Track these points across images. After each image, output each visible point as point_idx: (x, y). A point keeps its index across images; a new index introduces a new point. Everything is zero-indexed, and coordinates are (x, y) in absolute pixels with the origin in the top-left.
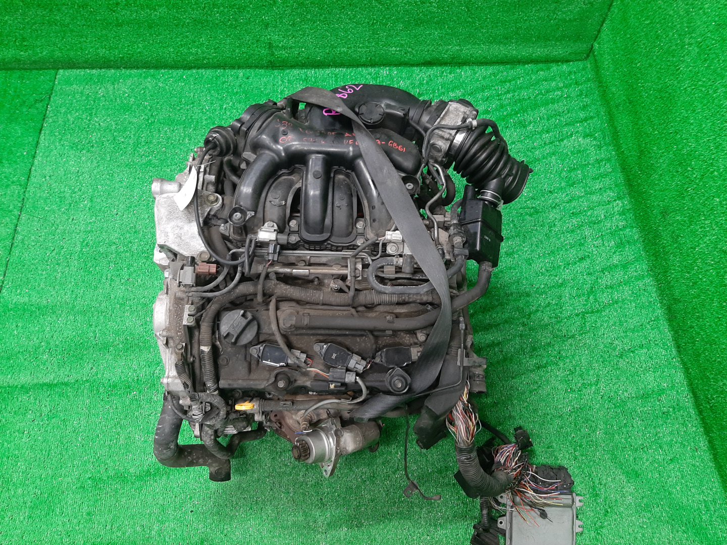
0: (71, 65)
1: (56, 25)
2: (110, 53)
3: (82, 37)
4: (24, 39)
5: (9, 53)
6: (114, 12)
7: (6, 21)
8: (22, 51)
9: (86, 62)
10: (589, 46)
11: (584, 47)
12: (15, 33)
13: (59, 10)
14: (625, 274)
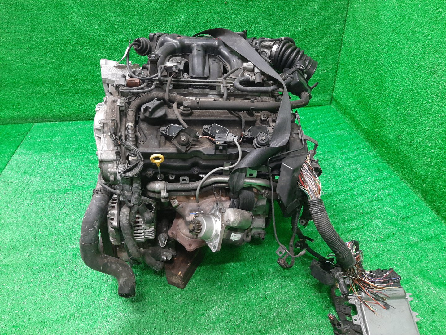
0: (43, 119)
1: (39, 94)
2: (68, 111)
3: (53, 101)
4: (19, 104)
5: (7, 113)
6: (74, 84)
7: (12, 93)
8: (16, 111)
9: (52, 117)
10: (331, 96)
11: (328, 97)
12: (15, 100)
13: (43, 85)
14: (387, 182)
